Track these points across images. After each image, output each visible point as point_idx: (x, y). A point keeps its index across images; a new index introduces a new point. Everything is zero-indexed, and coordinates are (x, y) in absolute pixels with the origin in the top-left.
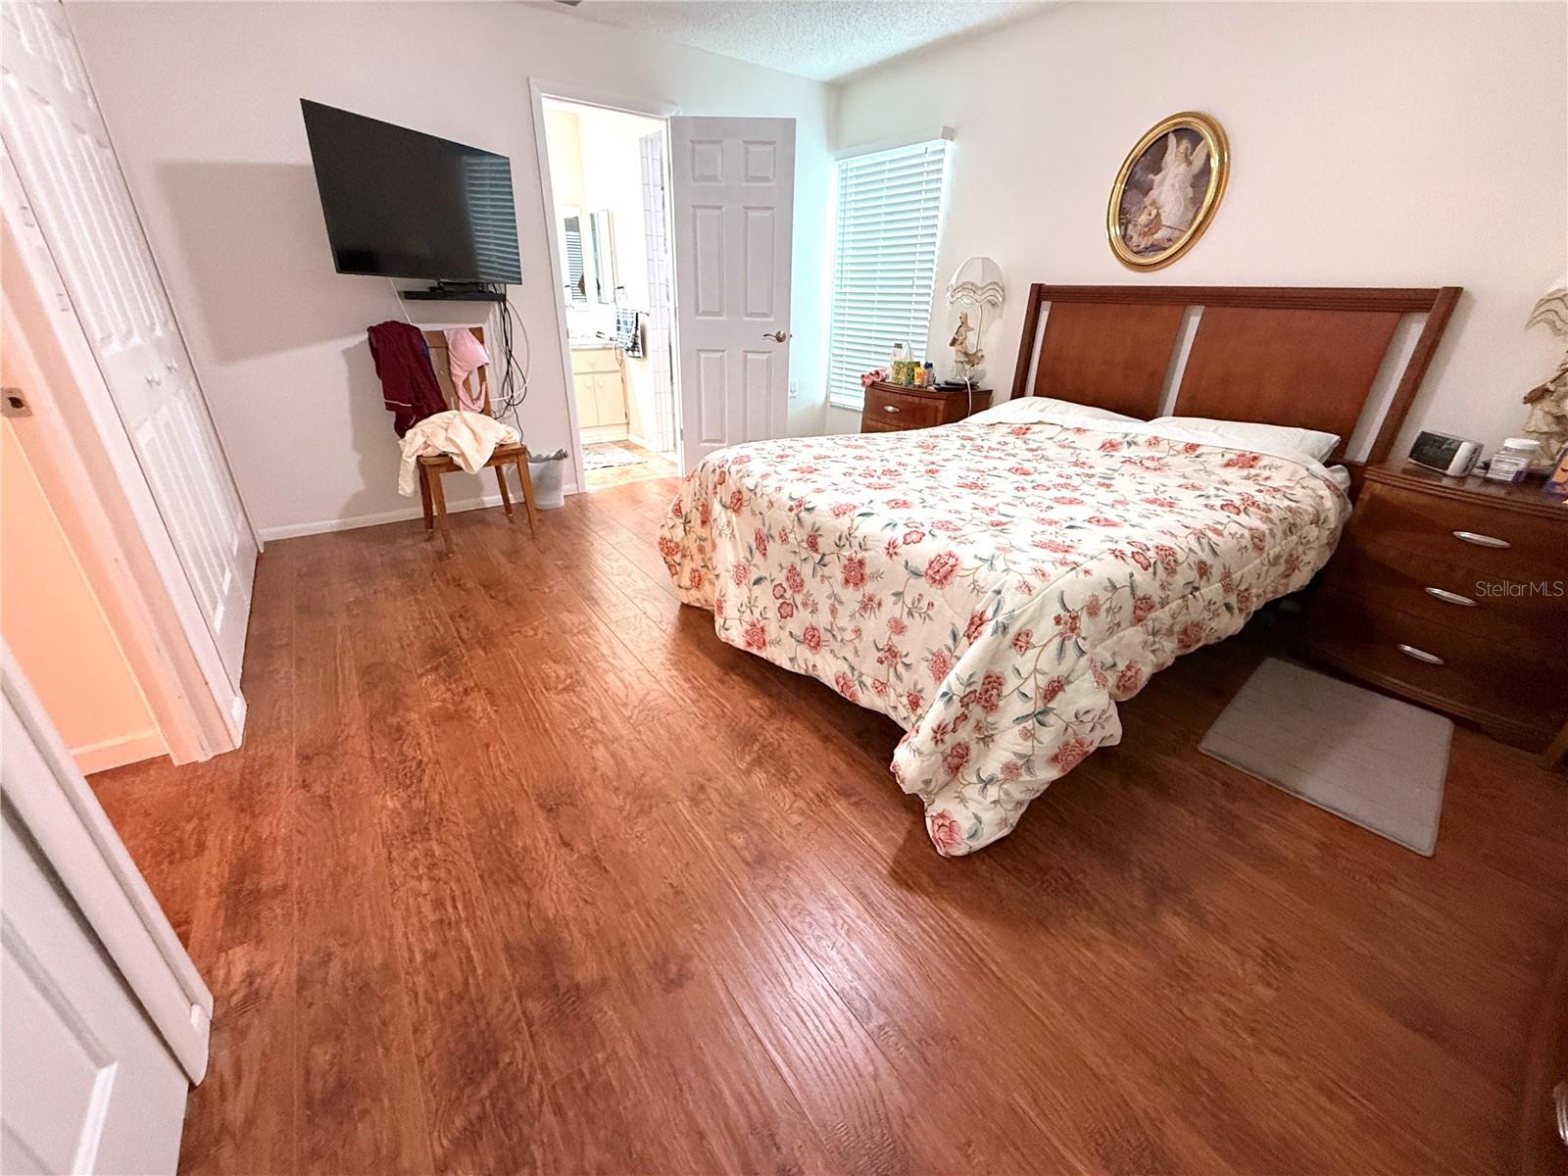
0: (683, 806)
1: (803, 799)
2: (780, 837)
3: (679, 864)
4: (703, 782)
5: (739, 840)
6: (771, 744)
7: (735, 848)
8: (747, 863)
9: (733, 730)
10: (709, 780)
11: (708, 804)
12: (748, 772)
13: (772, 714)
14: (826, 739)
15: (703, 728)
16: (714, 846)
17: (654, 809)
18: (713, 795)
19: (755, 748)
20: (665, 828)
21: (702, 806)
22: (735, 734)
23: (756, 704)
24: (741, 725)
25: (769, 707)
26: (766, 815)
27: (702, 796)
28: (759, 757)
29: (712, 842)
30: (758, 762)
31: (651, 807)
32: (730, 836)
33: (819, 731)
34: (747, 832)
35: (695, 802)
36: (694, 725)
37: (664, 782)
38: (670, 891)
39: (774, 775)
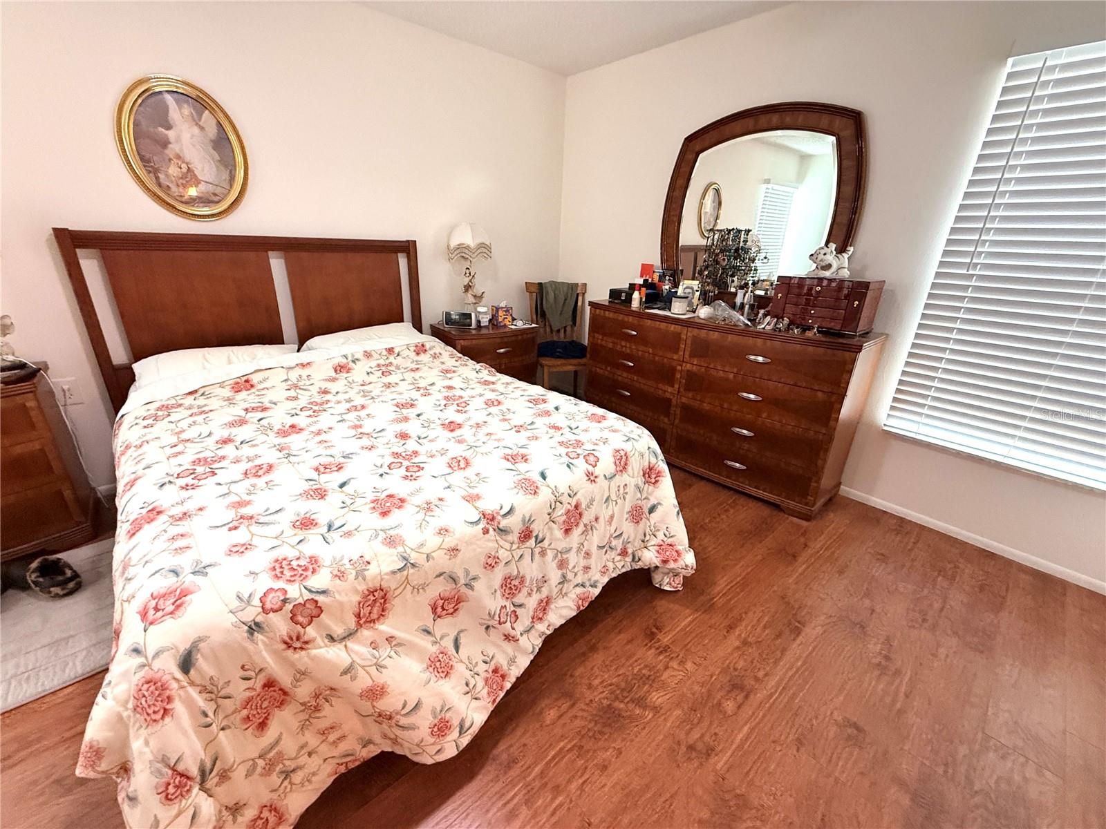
0: (720, 762)
1: (668, 663)
2: (712, 676)
3: (778, 749)
4: (683, 749)
5: (729, 706)
6: (612, 692)
7: (739, 707)
8: (747, 697)
9: (601, 733)
10: (679, 743)
11: (707, 738)
12: (656, 709)
13: (568, 695)
14: (593, 649)
15: (605, 768)
16: (745, 724)
17: (738, 791)
18: (695, 735)
19: (622, 706)
20: (752, 773)
21: (712, 743)
22: (607, 730)
23: (551, 715)
24: (592, 725)
25: (557, 699)
26: (696, 688)
27: (700, 746)
28: (632, 701)
29: (743, 727)
30: (641, 702)
31: (737, 796)
32: (730, 713)
33: (584, 654)
34: (720, 700)
35: (709, 752)
36: (603, 780)
37: (700, 792)
38: (803, 750)
39: (651, 686)
